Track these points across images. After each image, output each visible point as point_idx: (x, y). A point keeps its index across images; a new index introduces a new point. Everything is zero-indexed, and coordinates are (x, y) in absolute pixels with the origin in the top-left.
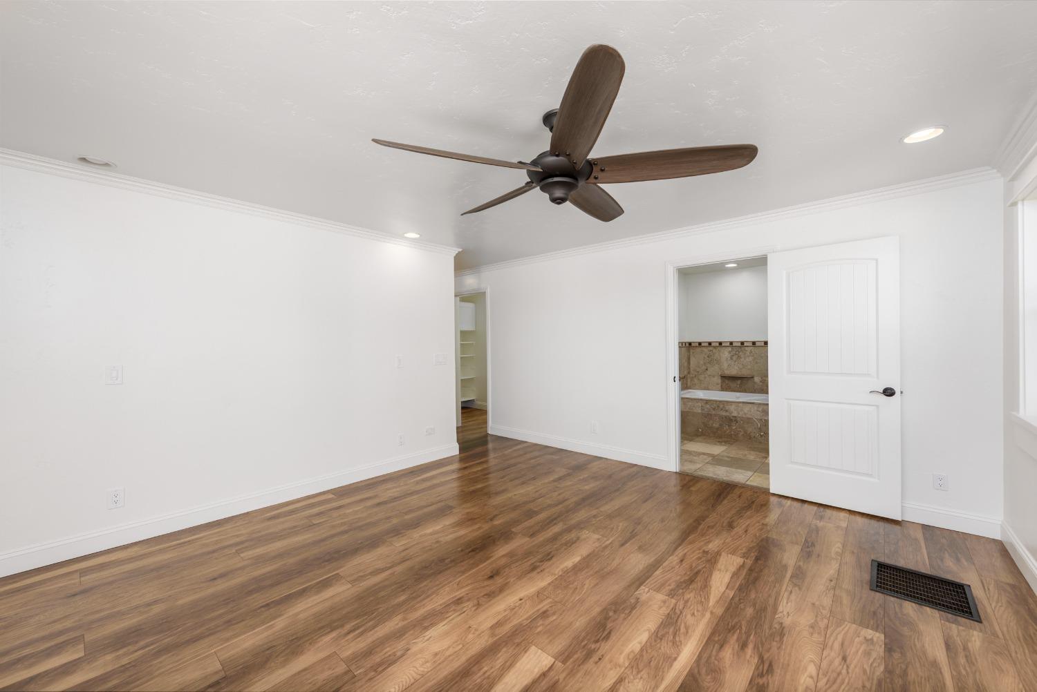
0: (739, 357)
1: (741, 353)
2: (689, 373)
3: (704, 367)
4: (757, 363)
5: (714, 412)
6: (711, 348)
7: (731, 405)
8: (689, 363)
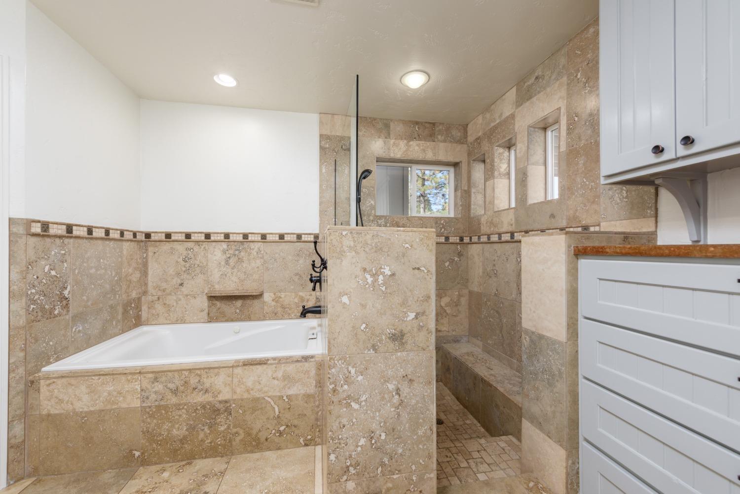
0: (240, 260)
1: (242, 254)
2: (145, 293)
3: (176, 281)
4: (268, 269)
5: (174, 400)
6: (190, 245)
7: (217, 374)
8: (145, 273)
